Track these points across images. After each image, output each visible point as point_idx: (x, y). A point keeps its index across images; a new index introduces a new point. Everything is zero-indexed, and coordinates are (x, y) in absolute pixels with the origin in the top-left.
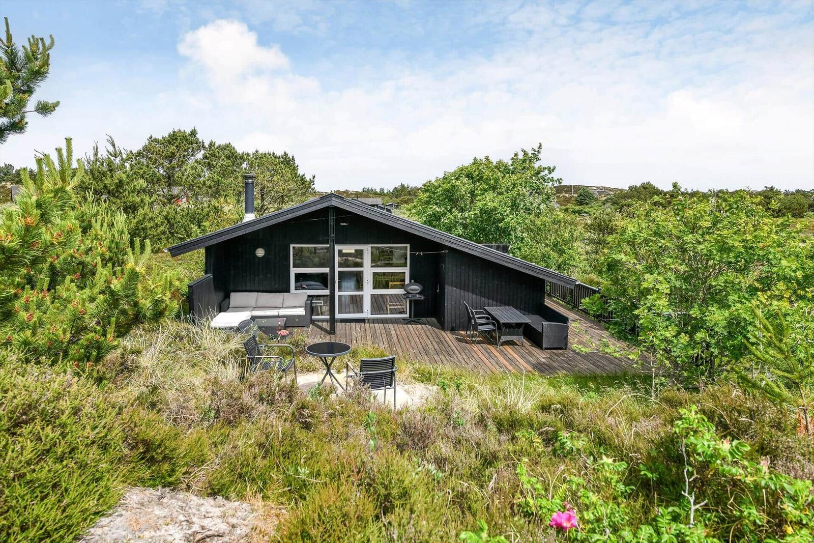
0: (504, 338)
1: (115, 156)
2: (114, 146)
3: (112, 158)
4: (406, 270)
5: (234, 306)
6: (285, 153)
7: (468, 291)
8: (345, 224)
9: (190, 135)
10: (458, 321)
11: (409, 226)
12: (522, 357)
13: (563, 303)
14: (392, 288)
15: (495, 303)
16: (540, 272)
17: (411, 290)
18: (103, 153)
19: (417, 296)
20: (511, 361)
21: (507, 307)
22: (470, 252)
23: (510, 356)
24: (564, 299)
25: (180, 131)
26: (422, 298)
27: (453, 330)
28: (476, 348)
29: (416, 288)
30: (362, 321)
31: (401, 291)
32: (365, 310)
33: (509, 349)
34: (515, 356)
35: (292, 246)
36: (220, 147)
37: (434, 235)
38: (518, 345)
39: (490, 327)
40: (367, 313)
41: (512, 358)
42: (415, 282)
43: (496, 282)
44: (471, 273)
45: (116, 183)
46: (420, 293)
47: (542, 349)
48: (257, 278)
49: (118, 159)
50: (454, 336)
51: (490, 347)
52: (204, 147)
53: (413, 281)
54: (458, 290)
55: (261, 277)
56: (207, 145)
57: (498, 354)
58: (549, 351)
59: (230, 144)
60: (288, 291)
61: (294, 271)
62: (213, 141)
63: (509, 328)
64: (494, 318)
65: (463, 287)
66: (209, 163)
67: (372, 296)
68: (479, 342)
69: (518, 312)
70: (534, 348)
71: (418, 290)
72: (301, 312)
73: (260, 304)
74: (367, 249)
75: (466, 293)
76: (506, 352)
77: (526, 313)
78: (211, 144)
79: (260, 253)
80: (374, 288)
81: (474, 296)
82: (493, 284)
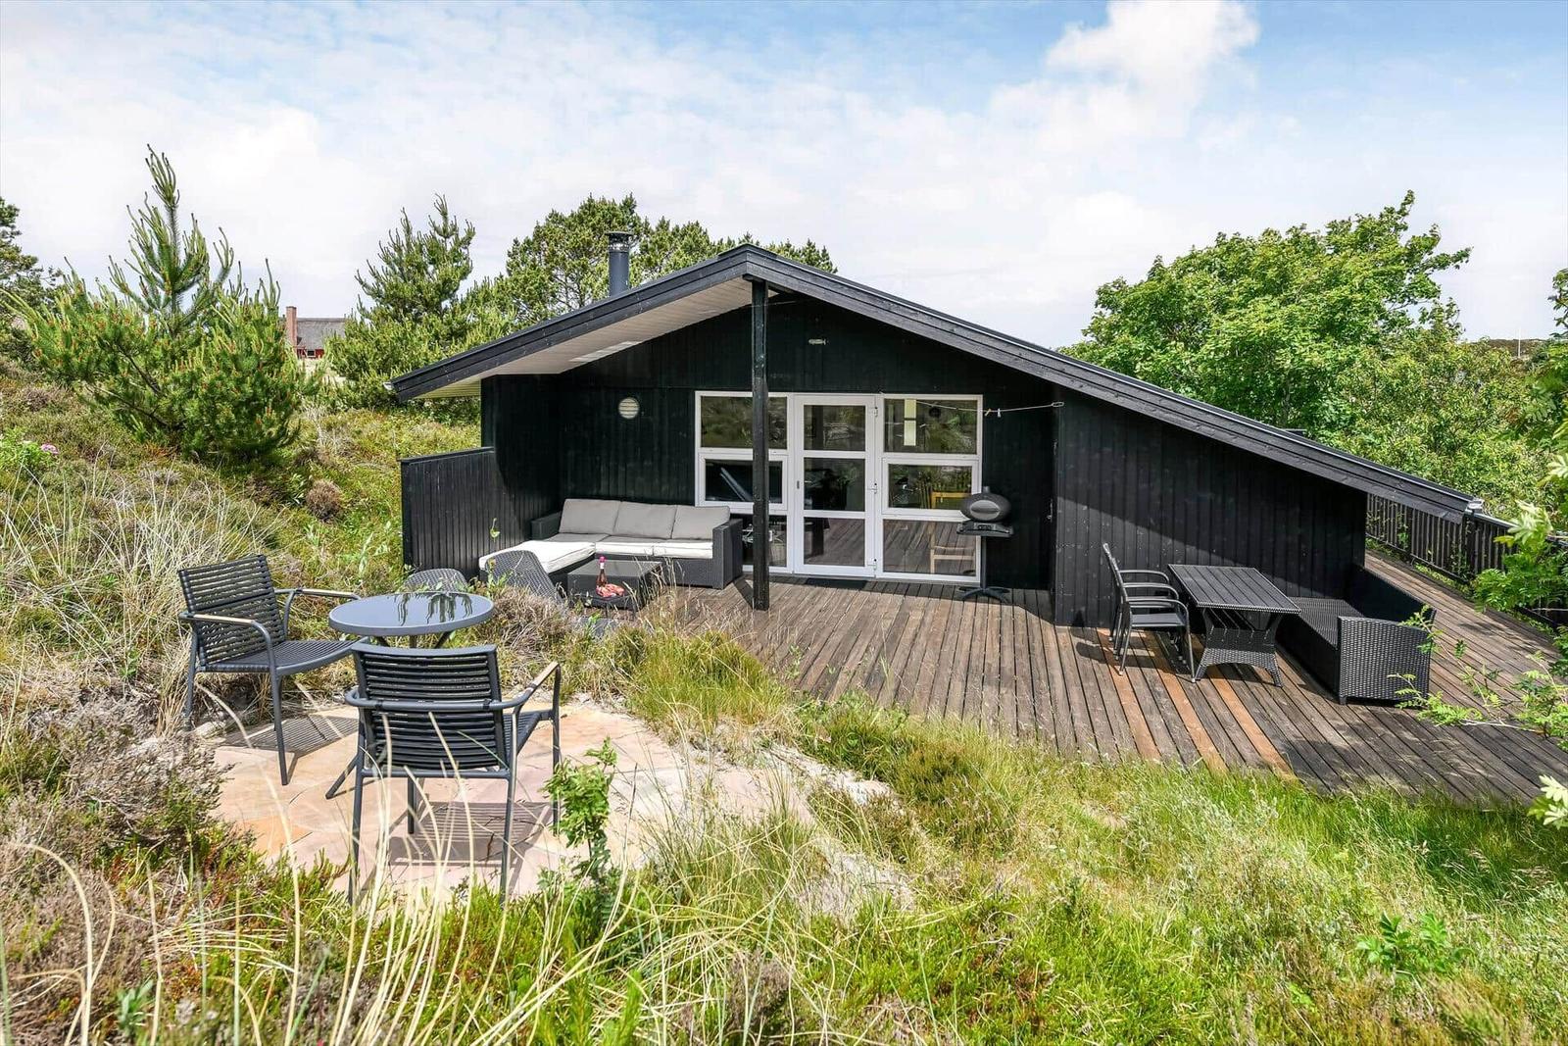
0: (1211, 657)
1: (446, 234)
2: (444, 214)
3: (438, 237)
4: (974, 462)
5: (567, 530)
6: (809, 244)
7: (1124, 517)
8: (819, 342)
9: (621, 208)
10: (1093, 600)
11: (947, 327)
12: (1261, 716)
13: (1444, 579)
14: (939, 506)
15: (1204, 554)
16: (1344, 466)
17: (976, 510)
18: (422, 229)
19: (994, 527)
20: (1217, 726)
21: (1239, 569)
22: (1120, 401)
23: (1222, 712)
24: (1448, 567)
25: (603, 202)
26: (1007, 532)
27: (1078, 622)
28: (1124, 678)
29: (993, 506)
30: (859, 584)
31: (954, 516)
32: (868, 559)
33: (1226, 691)
34: (1241, 713)
35: (698, 394)
36: (678, 230)
37: (1017, 352)
38: (1259, 680)
39: (1173, 620)
40: (873, 565)
41: (1227, 717)
42: (993, 491)
43: (1208, 496)
44: (1132, 466)
45: (438, 285)
46: (1004, 520)
47: (1337, 700)
48: (622, 469)
49: (451, 240)
50: (1076, 640)
51: (1168, 677)
52: (647, 232)
53: (987, 488)
54: (1094, 512)
55: (631, 465)
56: (653, 226)
57: (1182, 702)
58: (1362, 708)
59: (697, 224)
60: (690, 502)
61: (703, 455)
62: (666, 220)
63: (1231, 625)
64: (1185, 596)
65: (1108, 503)
66: (649, 260)
67: (889, 524)
68: (1137, 662)
69: (1264, 581)
70: (1309, 695)
71: (995, 511)
72: (704, 550)
73: (621, 528)
74: (874, 405)
75: (1118, 521)
76: (1214, 699)
77: (1291, 586)
78: (661, 226)
79: (629, 409)
80: (893, 502)
81: (1142, 532)
82: (1199, 500)
